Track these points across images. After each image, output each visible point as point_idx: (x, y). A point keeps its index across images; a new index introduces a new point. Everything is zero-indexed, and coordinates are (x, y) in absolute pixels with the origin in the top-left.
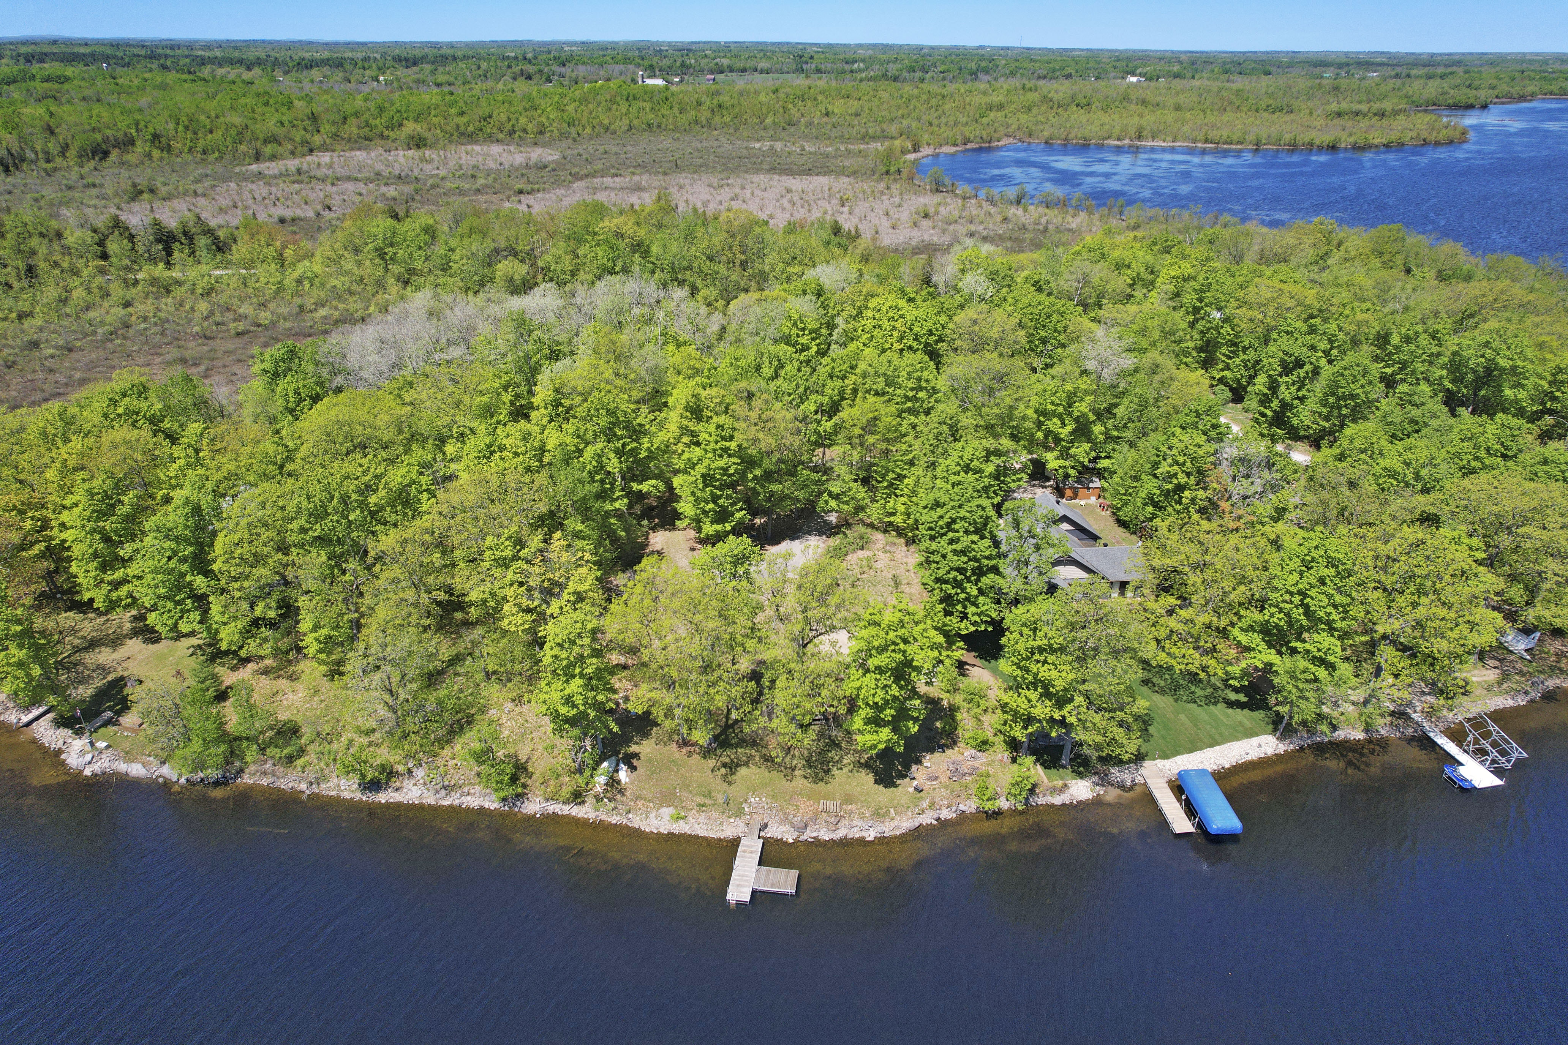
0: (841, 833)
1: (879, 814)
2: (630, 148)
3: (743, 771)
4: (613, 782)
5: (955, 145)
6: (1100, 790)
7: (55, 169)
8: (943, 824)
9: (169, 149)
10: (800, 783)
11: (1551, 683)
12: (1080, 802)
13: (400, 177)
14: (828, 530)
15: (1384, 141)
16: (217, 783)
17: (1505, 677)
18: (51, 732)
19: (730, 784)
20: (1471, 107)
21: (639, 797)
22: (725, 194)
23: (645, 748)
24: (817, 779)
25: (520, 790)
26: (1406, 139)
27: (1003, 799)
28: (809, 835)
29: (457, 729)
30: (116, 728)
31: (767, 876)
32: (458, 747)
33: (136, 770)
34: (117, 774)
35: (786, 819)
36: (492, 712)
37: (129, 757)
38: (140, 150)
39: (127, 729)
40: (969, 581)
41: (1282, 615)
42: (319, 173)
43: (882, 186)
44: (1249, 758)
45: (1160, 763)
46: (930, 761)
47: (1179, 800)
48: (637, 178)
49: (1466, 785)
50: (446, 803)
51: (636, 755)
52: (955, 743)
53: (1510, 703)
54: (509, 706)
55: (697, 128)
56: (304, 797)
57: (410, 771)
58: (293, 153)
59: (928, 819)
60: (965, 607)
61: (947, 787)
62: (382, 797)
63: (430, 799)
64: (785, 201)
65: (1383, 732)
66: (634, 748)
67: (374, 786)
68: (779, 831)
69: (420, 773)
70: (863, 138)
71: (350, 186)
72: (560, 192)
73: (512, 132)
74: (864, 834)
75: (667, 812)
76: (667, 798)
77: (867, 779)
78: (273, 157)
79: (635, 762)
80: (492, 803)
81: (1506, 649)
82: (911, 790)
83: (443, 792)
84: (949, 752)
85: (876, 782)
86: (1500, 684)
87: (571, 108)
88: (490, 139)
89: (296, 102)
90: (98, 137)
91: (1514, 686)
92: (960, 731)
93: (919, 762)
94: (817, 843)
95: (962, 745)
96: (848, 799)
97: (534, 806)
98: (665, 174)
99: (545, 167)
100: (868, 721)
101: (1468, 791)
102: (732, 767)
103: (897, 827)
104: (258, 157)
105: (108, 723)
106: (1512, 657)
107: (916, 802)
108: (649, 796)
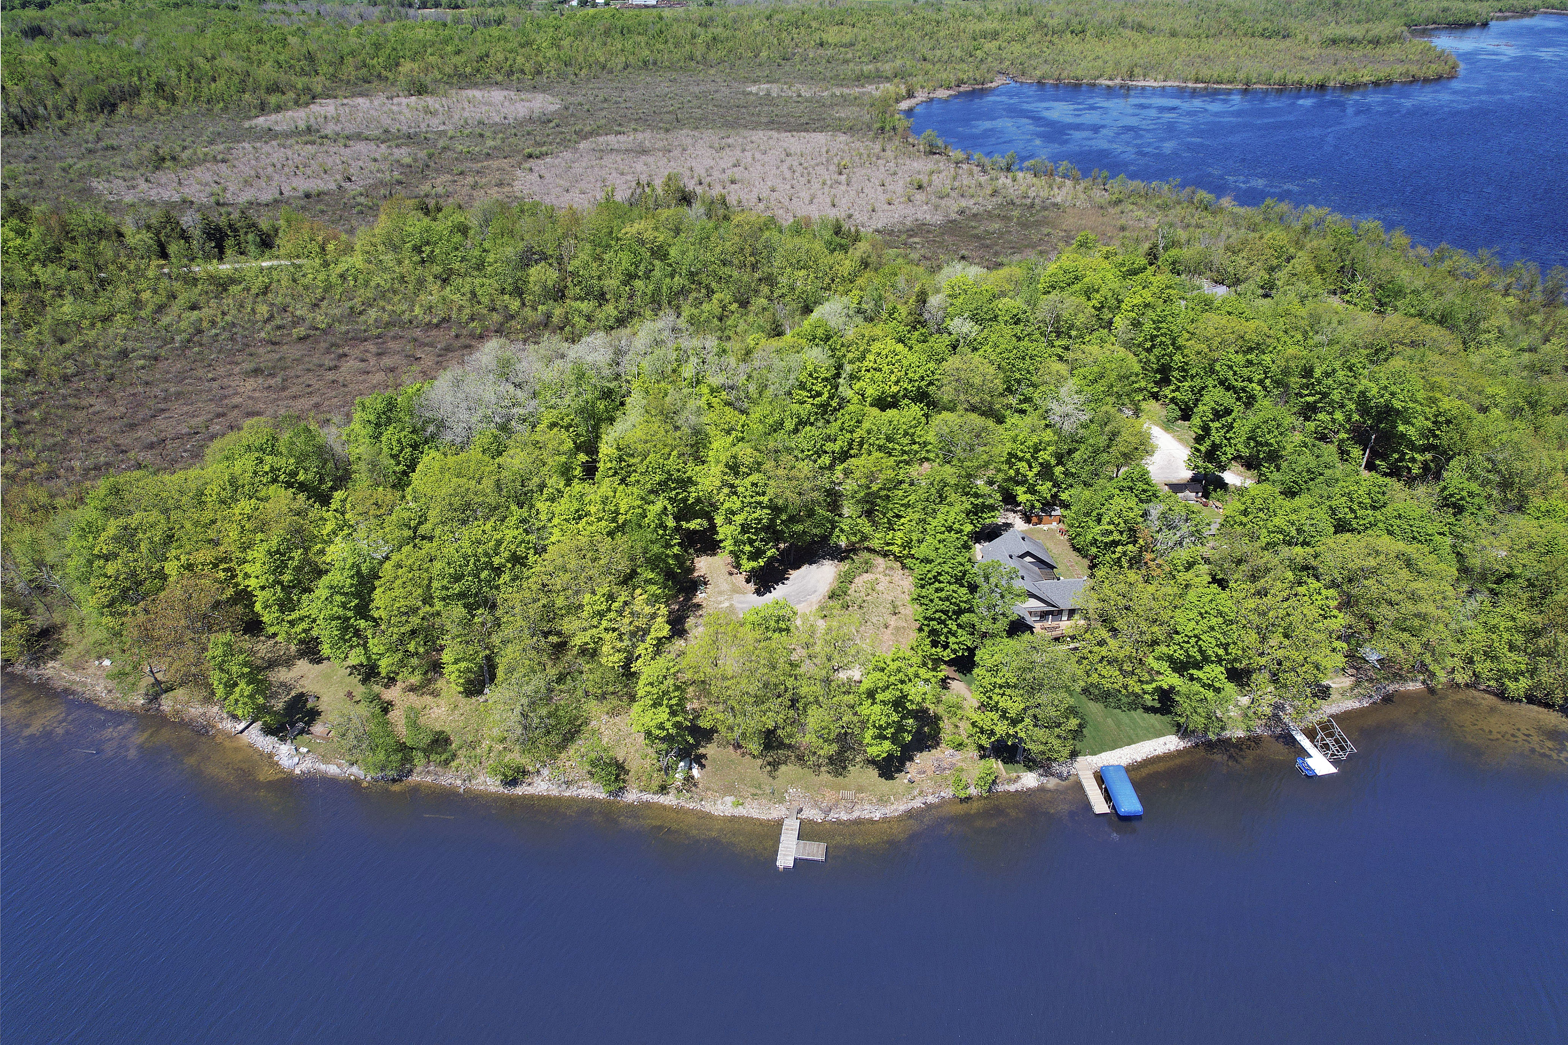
0: (855, 815)
1: (883, 801)
2: (628, 93)
3: (783, 768)
4: (689, 779)
5: (949, 88)
6: (1044, 780)
7: (69, 125)
8: (929, 807)
9: (174, 99)
10: (825, 777)
11: (1391, 688)
12: (1029, 789)
13: (409, 137)
14: (840, 555)
15: (1373, 79)
16: (394, 781)
17: (1358, 683)
18: (261, 738)
19: (774, 778)
20: (1470, 25)
21: (708, 789)
22: (727, 159)
23: (710, 750)
24: (838, 774)
25: (622, 785)
26: (1395, 77)
27: (972, 787)
28: (833, 816)
29: (570, 737)
30: (310, 736)
31: (804, 848)
32: (572, 752)
33: (332, 770)
34: (318, 771)
35: (816, 805)
36: (593, 723)
37: (325, 759)
38: (146, 101)
39: (318, 737)
40: (950, 618)
41: (1182, 652)
42: (330, 129)
43: (877, 147)
44: (1157, 753)
45: (1089, 758)
46: (919, 758)
47: (1101, 788)
48: (640, 136)
49: (1310, 773)
50: (567, 794)
51: (704, 756)
52: (938, 744)
53: (1357, 705)
54: (605, 717)
55: (693, 64)
56: (461, 790)
57: (538, 772)
58: (296, 103)
59: (918, 803)
60: (947, 638)
61: (931, 779)
62: (519, 791)
63: (555, 792)
64: (784, 167)
65: (1259, 731)
66: (702, 751)
67: (513, 782)
68: (812, 814)
69: (545, 772)
70: (858, 79)
71: (360, 147)
72: (568, 155)
73: (510, 73)
74: (872, 815)
75: (729, 799)
76: (729, 790)
77: (873, 773)
78: (279, 109)
79: (703, 761)
80: (600, 794)
81: (1364, 659)
82: (906, 781)
83: (564, 786)
84: (933, 751)
85: (880, 776)
86: (1352, 689)
87: (565, 43)
88: (489, 83)
89: (289, 37)
90: (102, 87)
91: (1362, 691)
92: (942, 735)
93: (911, 759)
94: (839, 822)
95: (943, 745)
96: (860, 789)
97: (632, 796)
98: (667, 130)
99: (550, 121)
100: (874, 738)
101: (1312, 778)
102: (775, 765)
103: (896, 810)
104: (263, 108)
105: (302, 732)
106: (1367, 666)
107: (909, 790)
108: (716, 788)
